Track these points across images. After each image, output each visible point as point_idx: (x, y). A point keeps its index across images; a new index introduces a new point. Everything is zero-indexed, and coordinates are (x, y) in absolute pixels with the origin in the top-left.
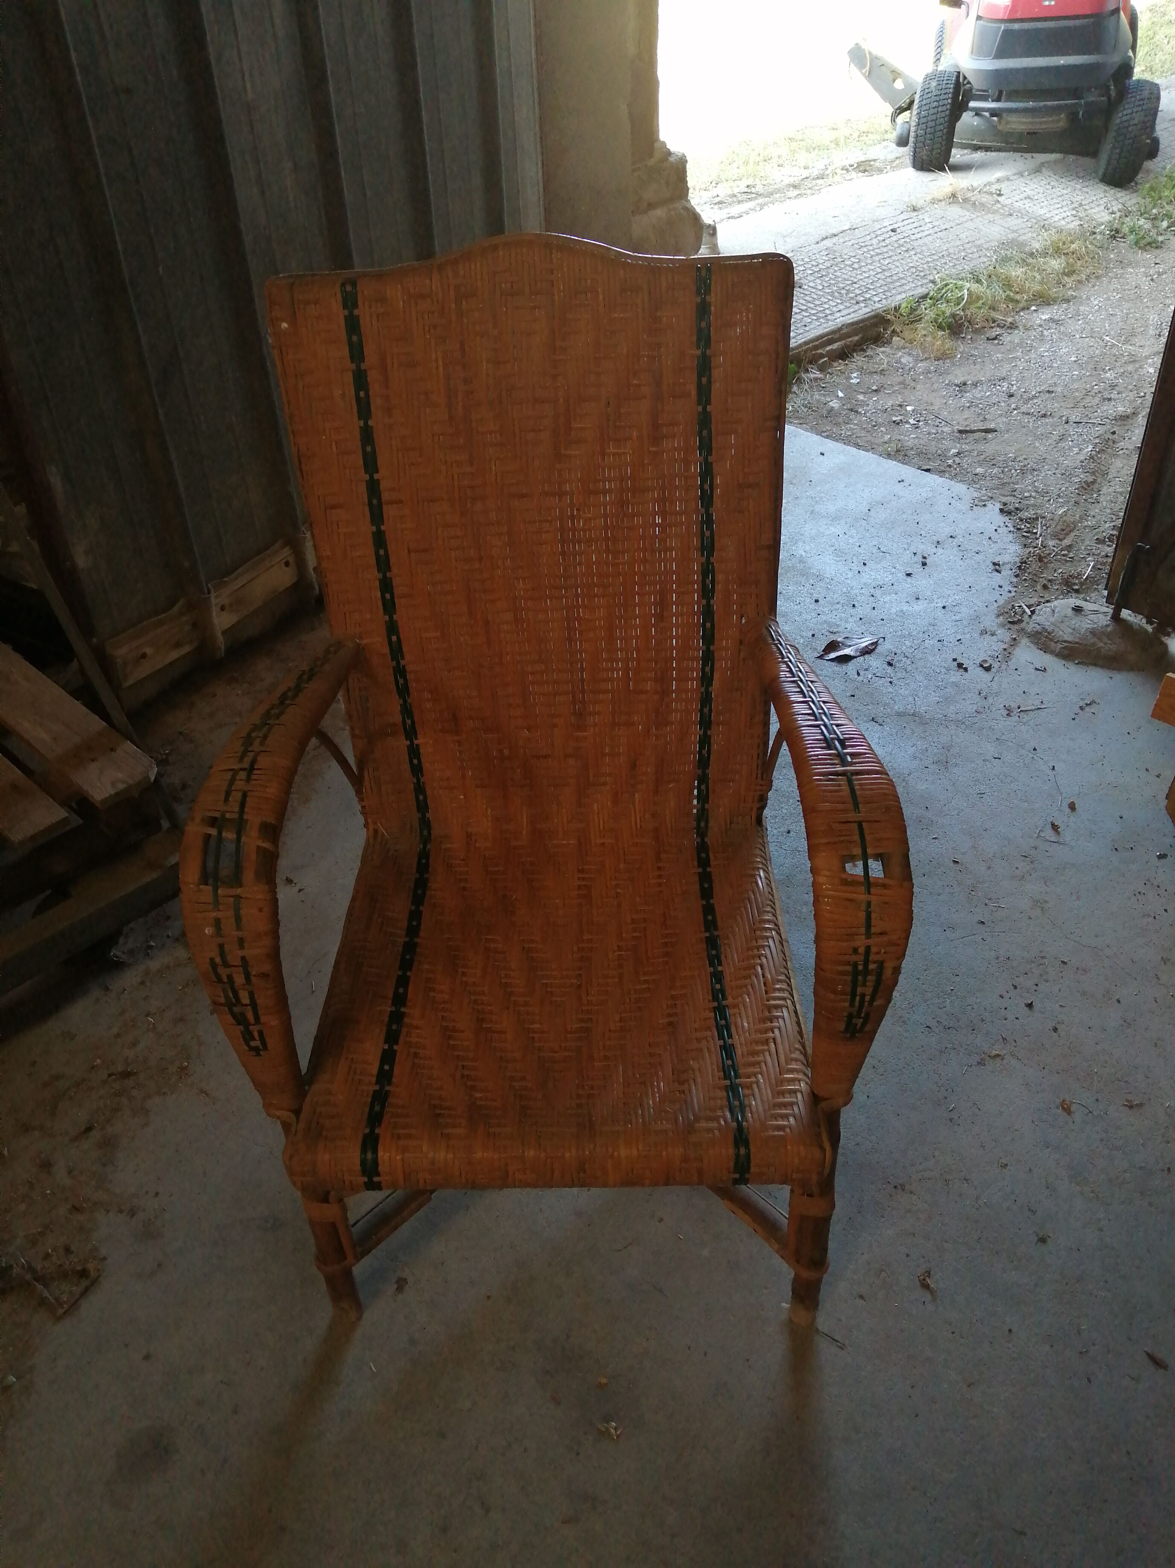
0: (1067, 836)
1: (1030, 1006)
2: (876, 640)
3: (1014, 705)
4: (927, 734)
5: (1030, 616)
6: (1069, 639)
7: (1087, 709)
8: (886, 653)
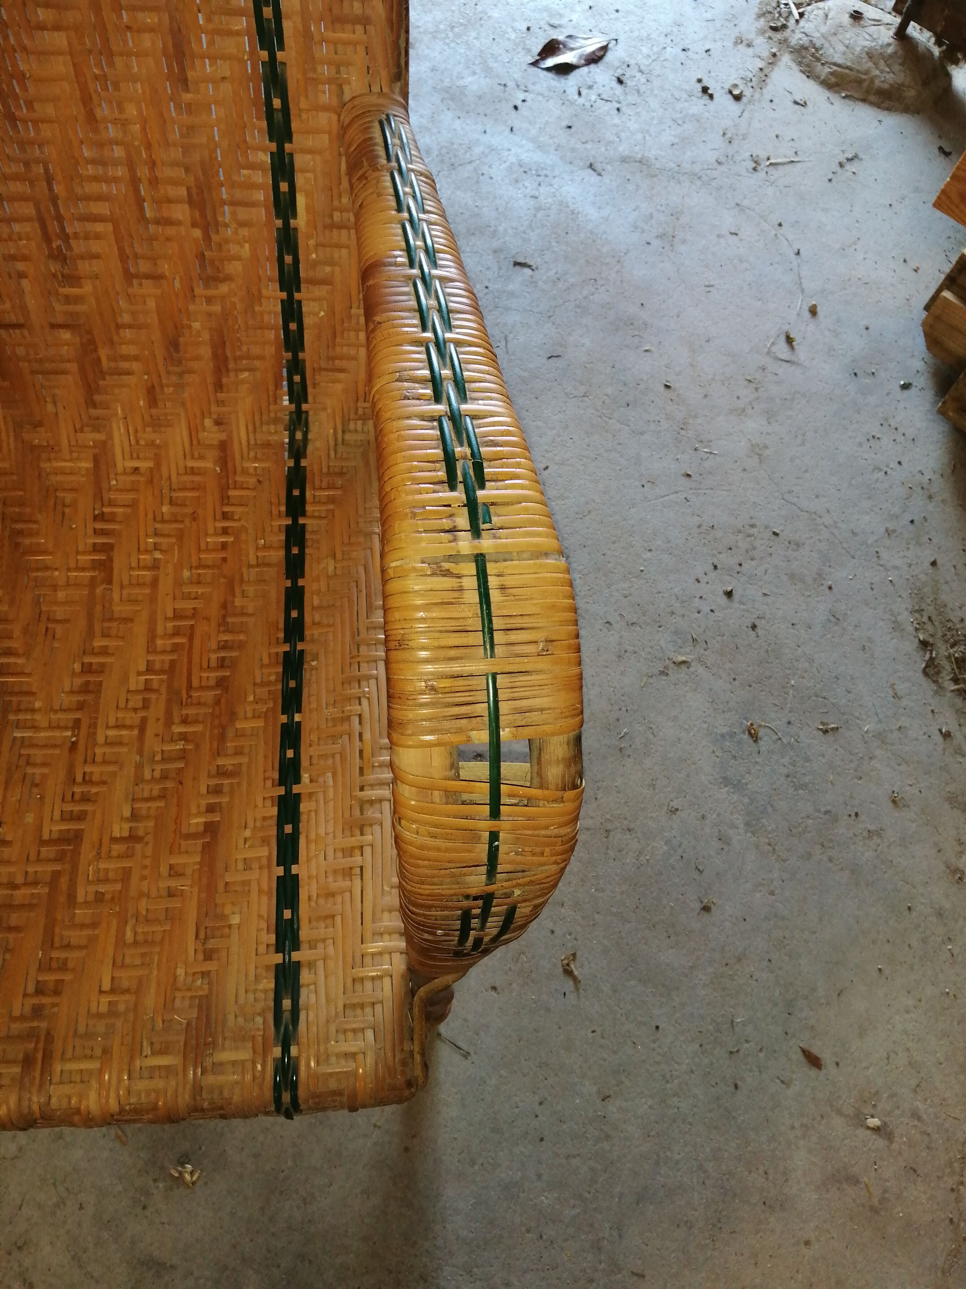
0: (802, 352)
1: (729, 594)
2: (605, 43)
3: (763, 155)
4: (654, 192)
5: (797, 21)
6: (840, 61)
7: (848, 167)
8: (616, 64)
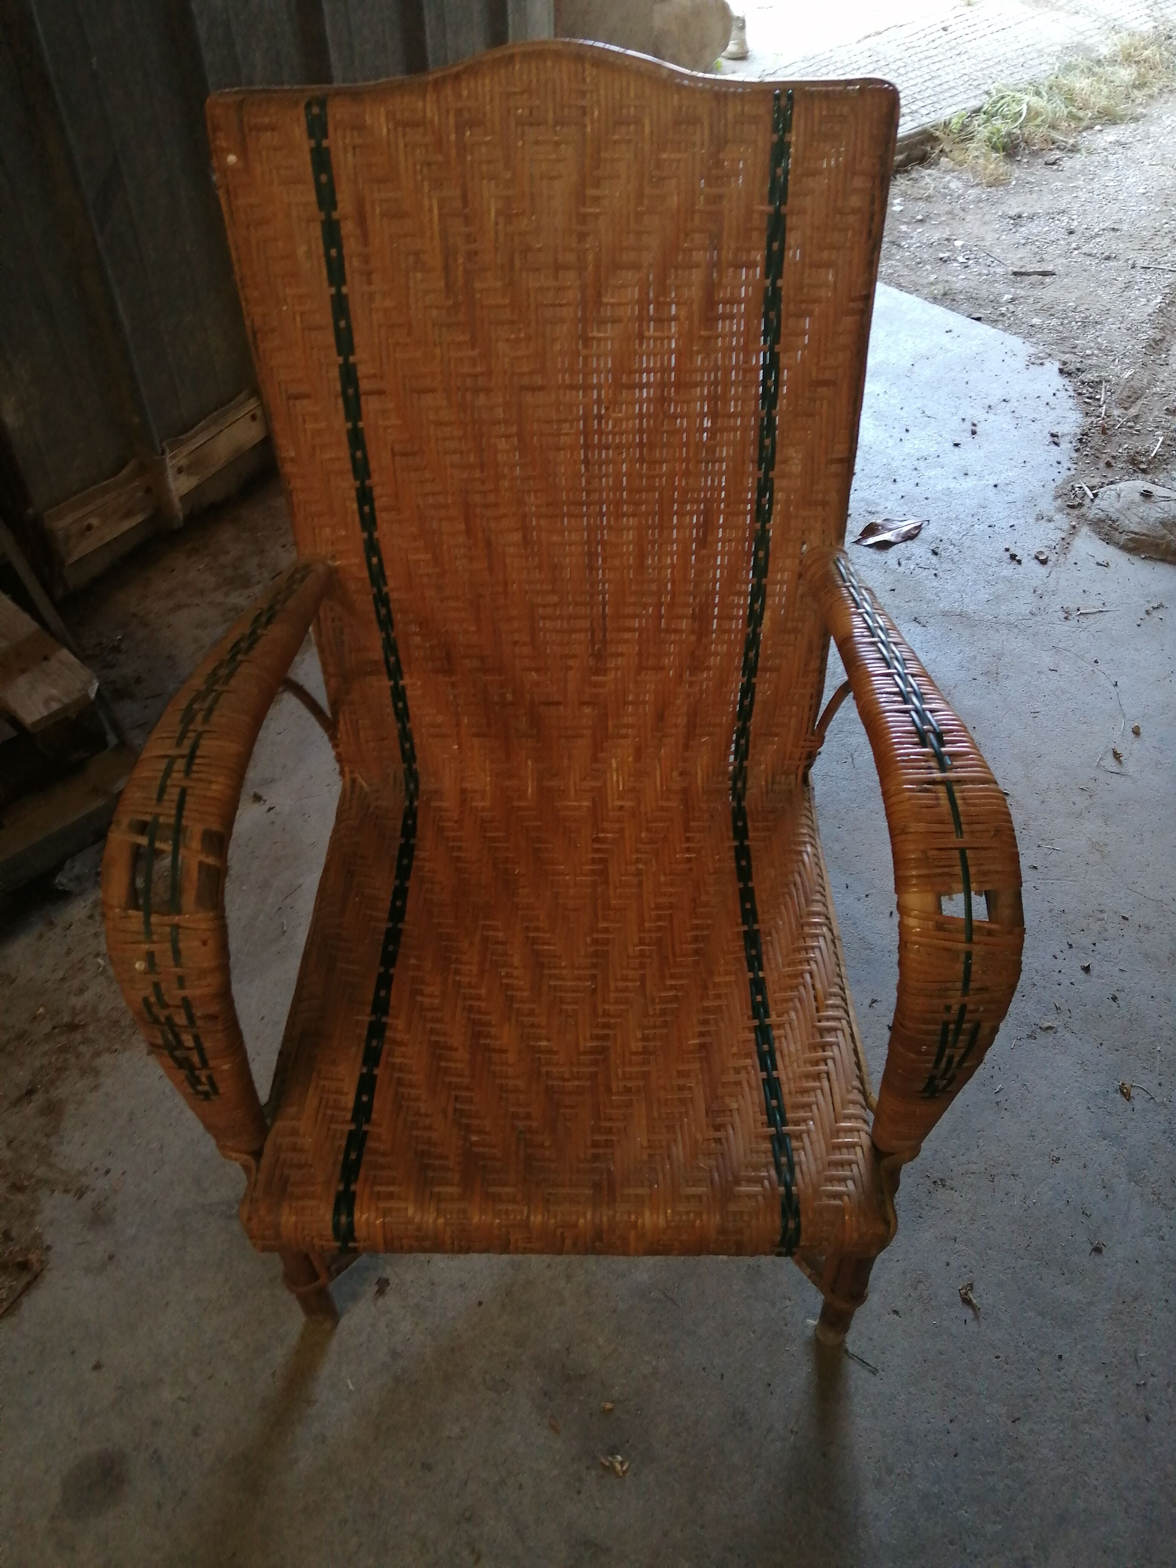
0: (1130, 766)
1: (1087, 969)
2: (919, 524)
3: (1072, 606)
4: (975, 638)
5: (1092, 500)
6: (1136, 530)
7: (1155, 614)
8: (930, 539)
